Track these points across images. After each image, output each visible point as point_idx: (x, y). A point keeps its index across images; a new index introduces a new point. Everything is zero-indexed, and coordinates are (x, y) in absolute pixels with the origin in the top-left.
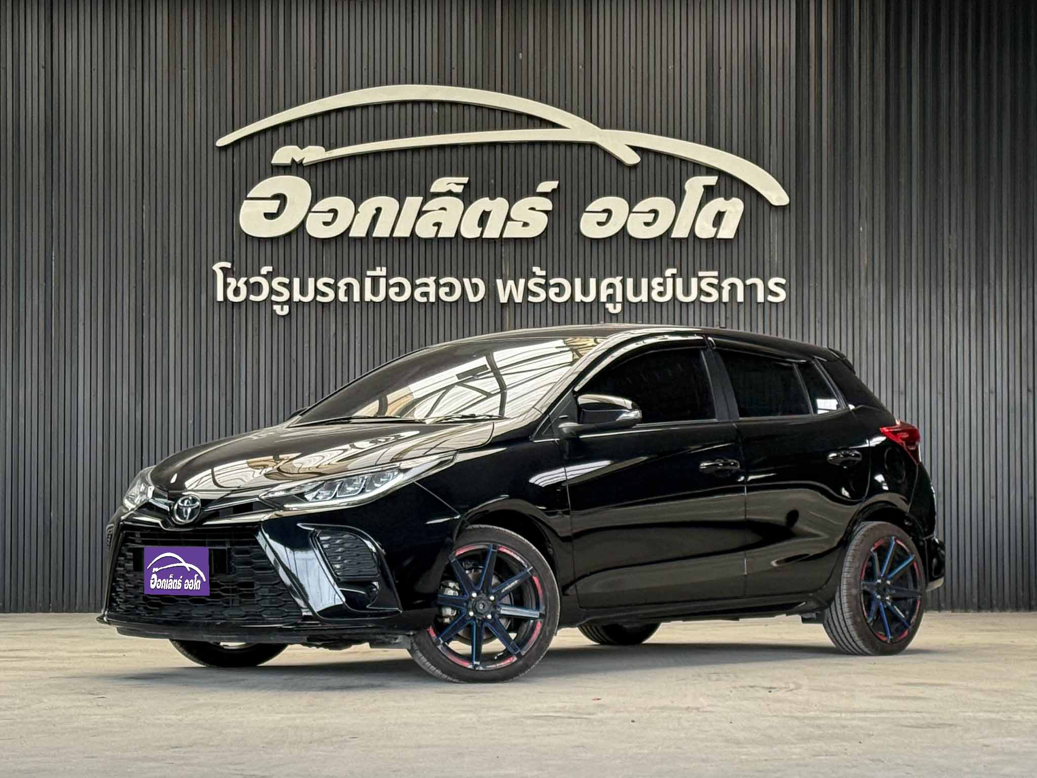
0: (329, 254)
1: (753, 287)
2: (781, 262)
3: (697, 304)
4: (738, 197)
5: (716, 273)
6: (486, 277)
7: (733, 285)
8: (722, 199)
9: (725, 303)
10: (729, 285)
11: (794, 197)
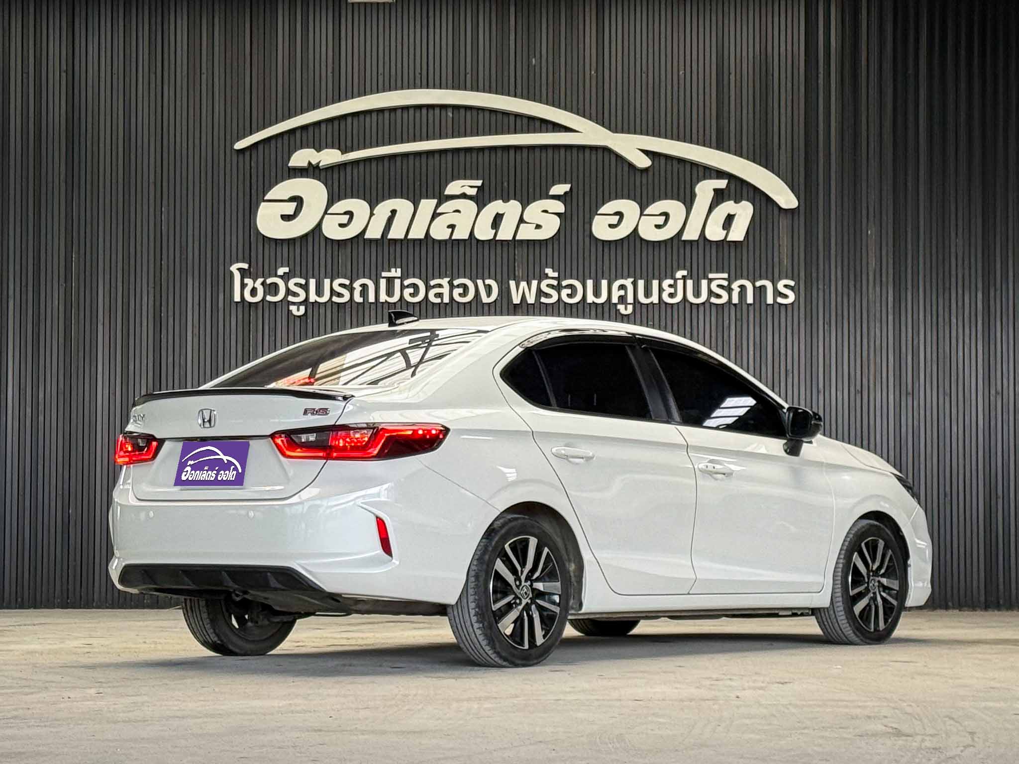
0: (344, 256)
1: (763, 288)
2: (790, 265)
3: (707, 305)
4: (748, 200)
5: (726, 275)
6: (499, 277)
7: (742, 287)
8: (732, 202)
9: (735, 305)
10: (739, 287)
11: (802, 201)
